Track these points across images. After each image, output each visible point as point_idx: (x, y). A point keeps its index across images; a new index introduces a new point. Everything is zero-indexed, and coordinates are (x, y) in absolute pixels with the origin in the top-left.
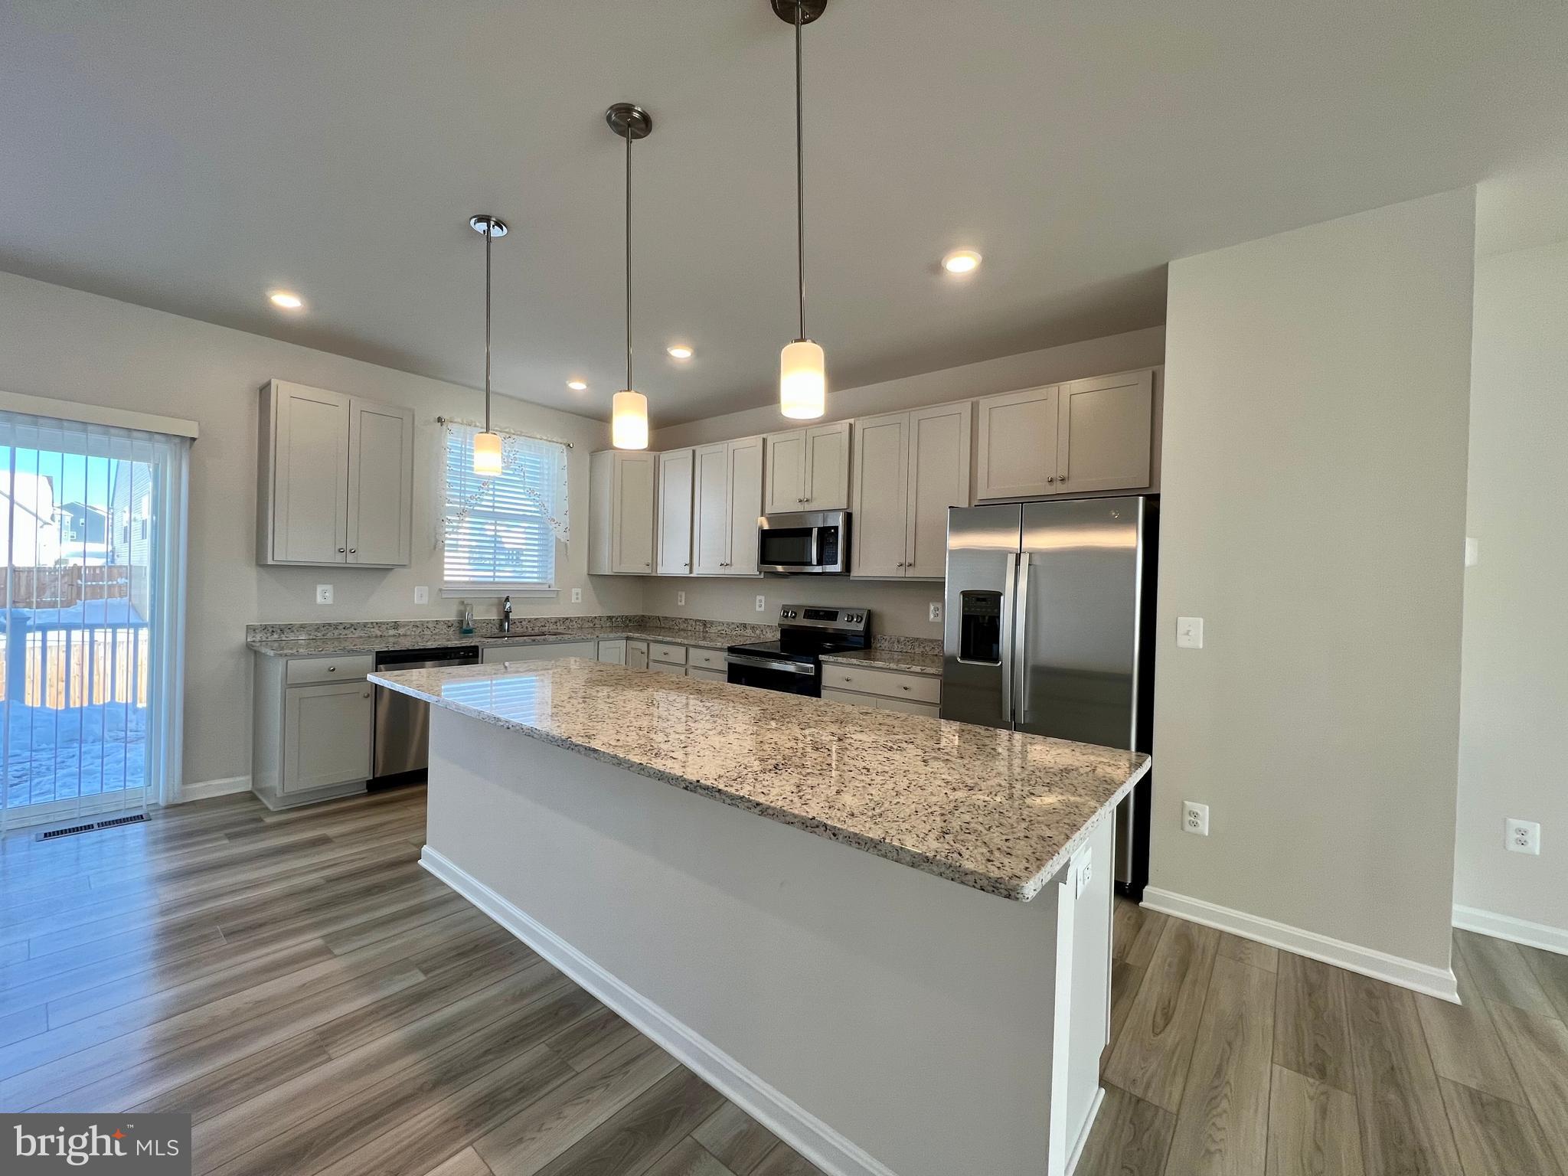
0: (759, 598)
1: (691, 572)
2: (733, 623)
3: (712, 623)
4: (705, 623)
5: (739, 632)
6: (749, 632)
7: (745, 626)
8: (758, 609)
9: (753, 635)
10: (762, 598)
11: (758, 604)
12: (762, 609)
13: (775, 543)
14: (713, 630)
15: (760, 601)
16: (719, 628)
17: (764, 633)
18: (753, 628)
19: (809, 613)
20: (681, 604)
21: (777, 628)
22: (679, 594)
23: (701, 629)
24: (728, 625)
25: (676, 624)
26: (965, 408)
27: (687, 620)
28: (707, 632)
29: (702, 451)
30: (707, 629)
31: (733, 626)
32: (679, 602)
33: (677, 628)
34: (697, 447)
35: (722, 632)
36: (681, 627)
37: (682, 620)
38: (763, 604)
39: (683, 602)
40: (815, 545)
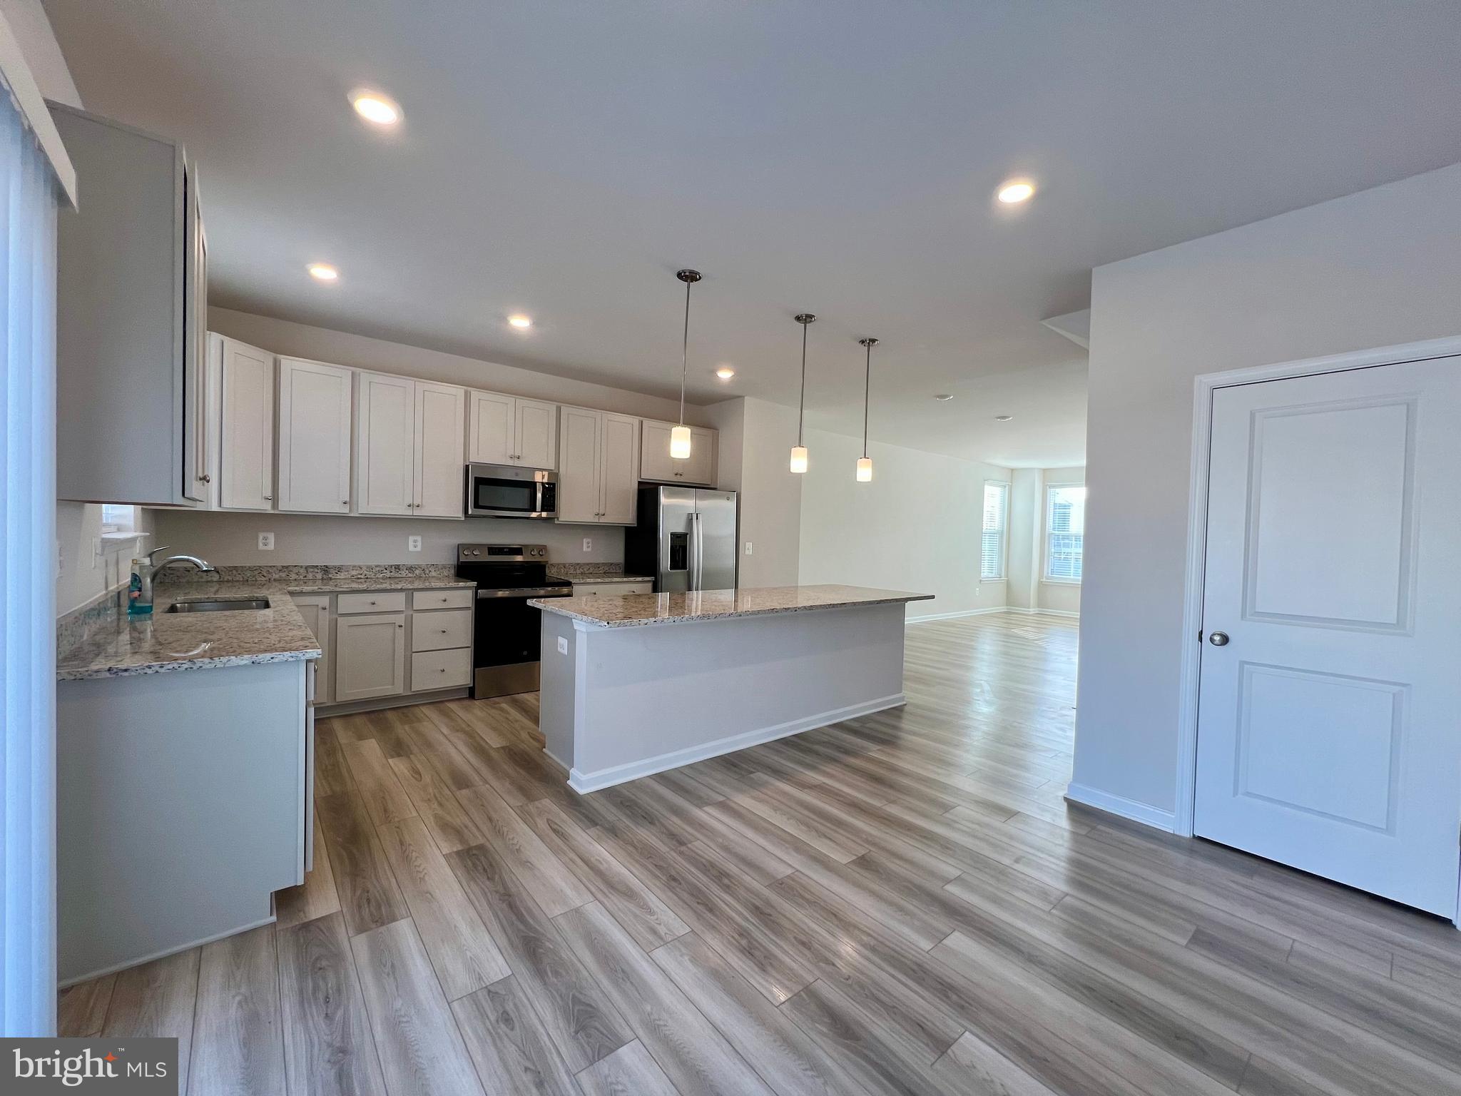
0: (411, 539)
1: (350, 510)
2: (377, 566)
3: (339, 569)
4: (326, 569)
5: (388, 573)
6: (404, 573)
7: (397, 568)
8: (411, 548)
9: (410, 575)
10: (419, 538)
11: (411, 543)
12: (419, 549)
13: (487, 492)
14: (342, 575)
15: (415, 541)
16: (354, 573)
17: (427, 572)
18: (410, 569)
19: (493, 550)
20: (265, 548)
21: (444, 567)
22: (261, 537)
23: (319, 576)
24: (370, 568)
25: (260, 575)
26: (635, 421)
27: (287, 567)
28: (331, 579)
29: (365, 376)
30: (330, 576)
31: (378, 569)
32: (261, 546)
33: (263, 579)
34: (358, 370)
35: (359, 576)
36: (274, 577)
37: (275, 569)
38: (419, 544)
39: (271, 546)
40: (539, 495)
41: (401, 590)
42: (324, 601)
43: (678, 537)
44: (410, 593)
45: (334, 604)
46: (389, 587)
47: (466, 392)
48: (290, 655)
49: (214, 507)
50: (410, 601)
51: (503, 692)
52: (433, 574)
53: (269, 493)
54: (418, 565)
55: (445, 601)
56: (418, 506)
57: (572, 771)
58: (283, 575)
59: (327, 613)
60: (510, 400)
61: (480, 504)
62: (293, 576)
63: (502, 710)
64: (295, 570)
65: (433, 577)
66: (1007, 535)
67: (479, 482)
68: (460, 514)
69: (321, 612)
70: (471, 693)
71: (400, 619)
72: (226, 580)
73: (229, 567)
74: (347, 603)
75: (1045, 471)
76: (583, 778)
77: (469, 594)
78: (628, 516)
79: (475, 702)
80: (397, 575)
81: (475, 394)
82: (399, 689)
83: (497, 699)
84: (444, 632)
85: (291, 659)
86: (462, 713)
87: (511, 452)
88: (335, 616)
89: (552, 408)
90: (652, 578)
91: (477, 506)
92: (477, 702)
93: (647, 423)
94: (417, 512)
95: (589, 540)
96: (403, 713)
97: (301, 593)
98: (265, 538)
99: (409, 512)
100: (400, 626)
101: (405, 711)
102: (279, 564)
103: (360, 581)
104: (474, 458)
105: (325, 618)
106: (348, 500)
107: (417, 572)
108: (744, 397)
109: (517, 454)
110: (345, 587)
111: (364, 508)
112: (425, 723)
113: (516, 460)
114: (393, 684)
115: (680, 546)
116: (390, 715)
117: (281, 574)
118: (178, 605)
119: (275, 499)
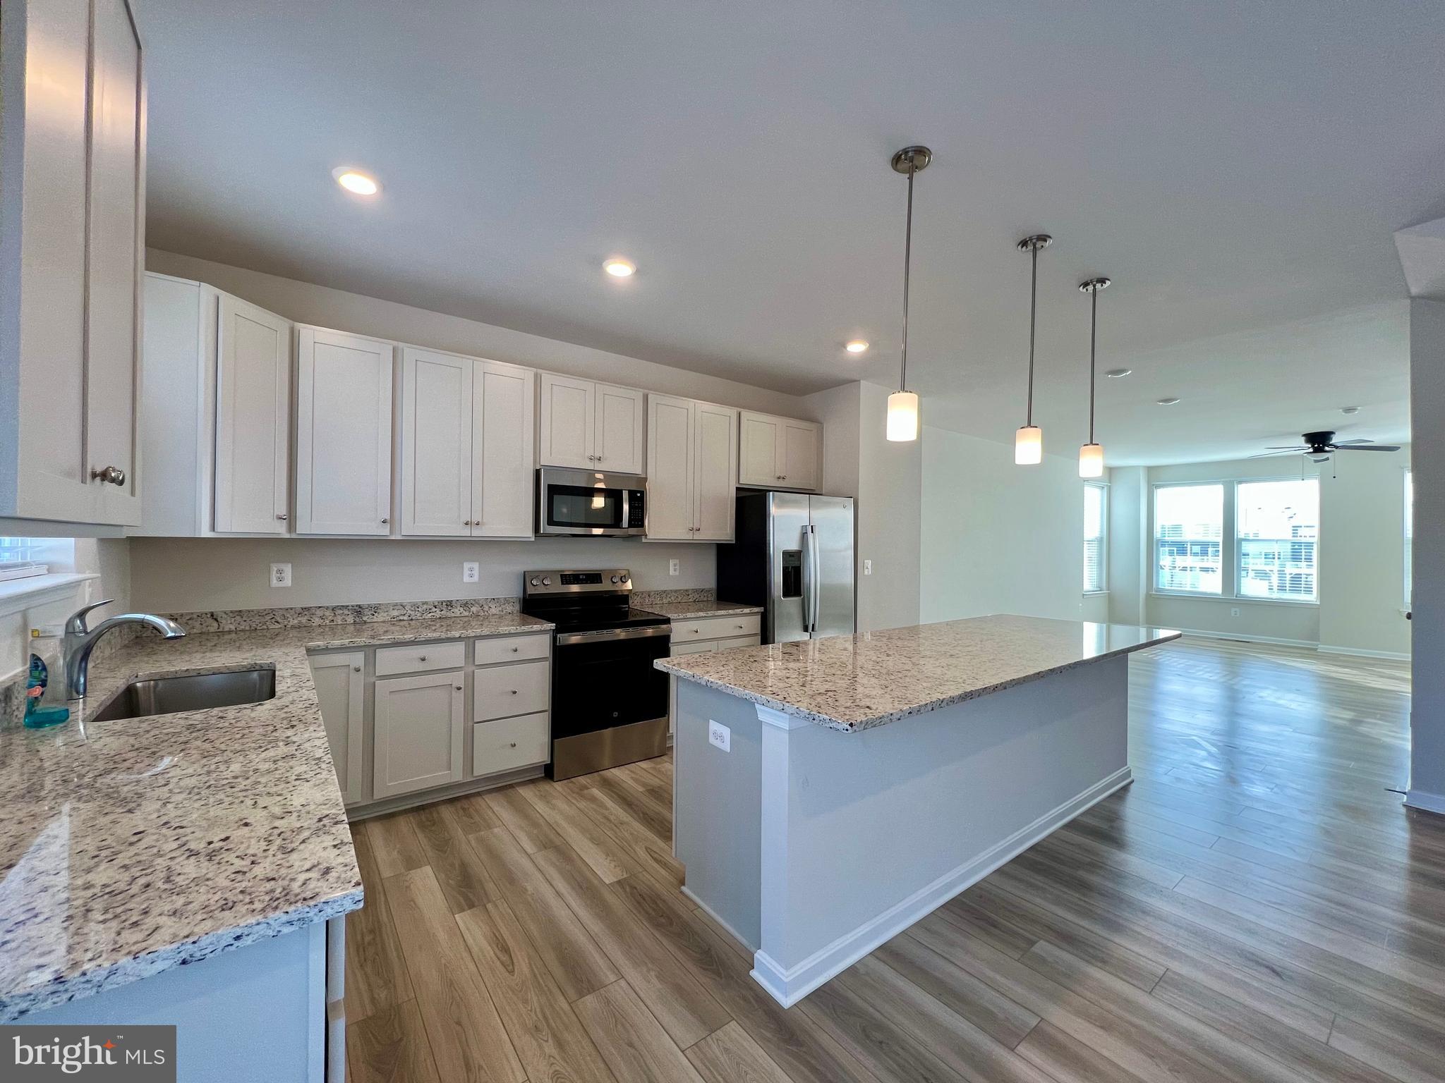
0: (467, 566)
1: (391, 531)
2: (424, 603)
3: (375, 609)
4: (358, 610)
5: (438, 614)
6: (458, 611)
7: (449, 604)
8: (466, 579)
9: (466, 614)
10: (476, 566)
11: (466, 572)
12: (476, 578)
13: (562, 504)
14: (381, 617)
15: (471, 569)
16: (395, 613)
17: (486, 608)
18: (466, 605)
19: (568, 579)
20: (281, 584)
21: (506, 601)
22: (274, 568)
23: (350, 620)
24: (415, 606)
25: (273, 620)
26: (732, 412)
27: (308, 609)
28: (365, 622)
29: (410, 353)
30: (365, 619)
31: (425, 606)
32: (274, 583)
33: (277, 626)
34: (401, 345)
35: (401, 618)
36: (291, 624)
37: (292, 612)
38: (476, 573)
39: (288, 582)
40: (626, 507)
41: (460, 639)
42: (358, 659)
43: (790, 556)
44: (470, 642)
45: (371, 661)
46: (443, 636)
47: (536, 375)
48: (285, 918)
49: (206, 533)
50: (470, 654)
51: (589, 768)
52: (493, 611)
53: (282, 510)
54: (475, 600)
55: (516, 650)
56: (477, 524)
57: (760, 955)
58: (304, 620)
59: (361, 676)
60: (588, 385)
61: (555, 520)
62: (317, 621)
63: (593, 799)
64: (319, 613)
65: (493, 615)
66: (1107, 542)
67: (554, 490)
68: (528, 533)
69: (353, 675)
70: (549, 772)
71: (458, 679)
72: (226, 629)
73: (232, 612)
74: (388, 661)
75: (1150, 470)
76: (786, 975)
77: (546, 640)
78: (725, 531)
79: (556, 785)
80: (449, 614)
81: (547, 378)
82: (457, 776)
83: (582, 780)
84: (515, 693)
85: (286, 930)
86: (540, 807)
87: (589, 453)
88: (373, 679)
89: (638, 395)
90: (761, 609)
91: (551, 522)
92: (558, 786)
93: (746, 415)
94: (477, 532)
95: (677, 561)
96: (464, 809)
97: (327, 650)
98: (280, 572)
99: (466, 532)
100: (459, 689)
101: (465, 804)
102: (299, 604)
103: (402, 623)
104: (546, 460)
105: (358, 682)
106: (388, 517)
107: (474, 609)
108: (859, 381)
109: (597, 455)
110: (386, 639)
111: (409, 528)
112: (496, 830)
113: (596, 461)
114: (450, 770)
115: (792, 567)
116: (447, 813)
117: (299, 619)
118: (139, 685)
119: (291, 518)
